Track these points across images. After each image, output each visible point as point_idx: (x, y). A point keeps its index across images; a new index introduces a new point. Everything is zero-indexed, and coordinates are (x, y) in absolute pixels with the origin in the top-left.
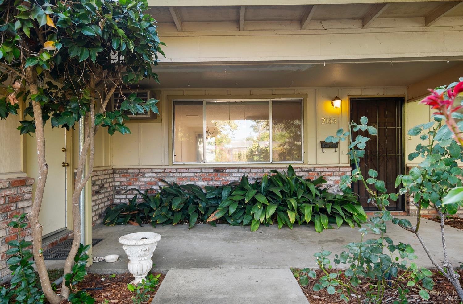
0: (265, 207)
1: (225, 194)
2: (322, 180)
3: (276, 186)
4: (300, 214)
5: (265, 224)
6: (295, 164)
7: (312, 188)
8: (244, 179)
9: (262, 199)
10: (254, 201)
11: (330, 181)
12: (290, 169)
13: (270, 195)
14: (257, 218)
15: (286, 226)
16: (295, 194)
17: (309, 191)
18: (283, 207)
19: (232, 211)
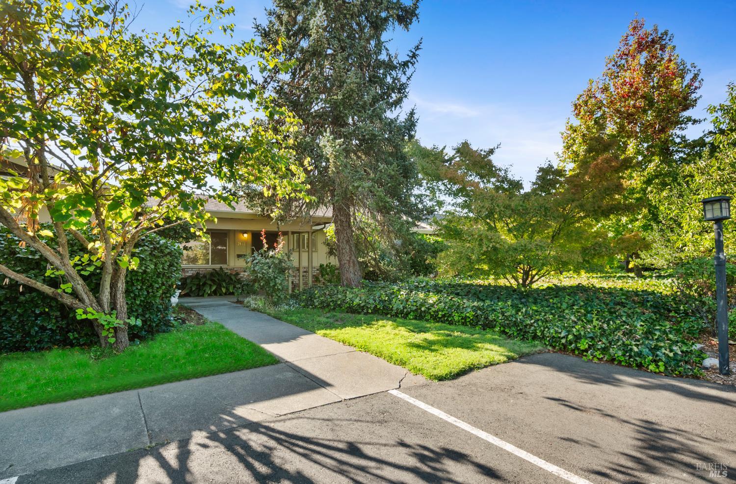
0: (211, 286)
1: (188, 281)
2: (237, 274)
3: (215, 277)
4: (227, 289)
5: (209, 295)
6: (224, 266)
7: (233, 277)
8: (198, 274)
9: (209, 282)
10: (204, 284)
11: (242, 274)
12: (221, 268)
13: (213, 281)
14: (207, 291)
15: (221, 295)
16: (224, 281)
17: (231, 279)
18: (220, 286)
19: (194, 289)
